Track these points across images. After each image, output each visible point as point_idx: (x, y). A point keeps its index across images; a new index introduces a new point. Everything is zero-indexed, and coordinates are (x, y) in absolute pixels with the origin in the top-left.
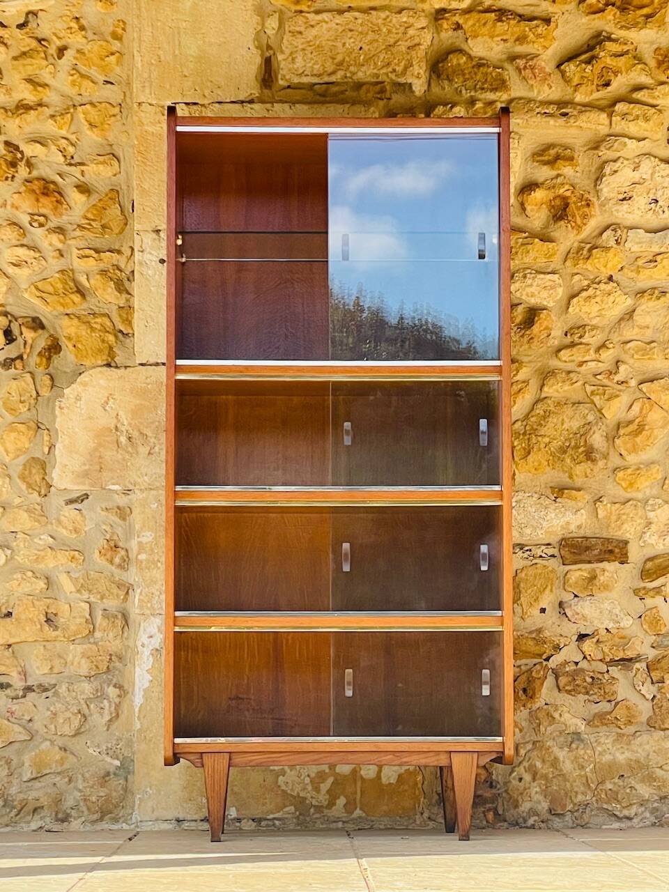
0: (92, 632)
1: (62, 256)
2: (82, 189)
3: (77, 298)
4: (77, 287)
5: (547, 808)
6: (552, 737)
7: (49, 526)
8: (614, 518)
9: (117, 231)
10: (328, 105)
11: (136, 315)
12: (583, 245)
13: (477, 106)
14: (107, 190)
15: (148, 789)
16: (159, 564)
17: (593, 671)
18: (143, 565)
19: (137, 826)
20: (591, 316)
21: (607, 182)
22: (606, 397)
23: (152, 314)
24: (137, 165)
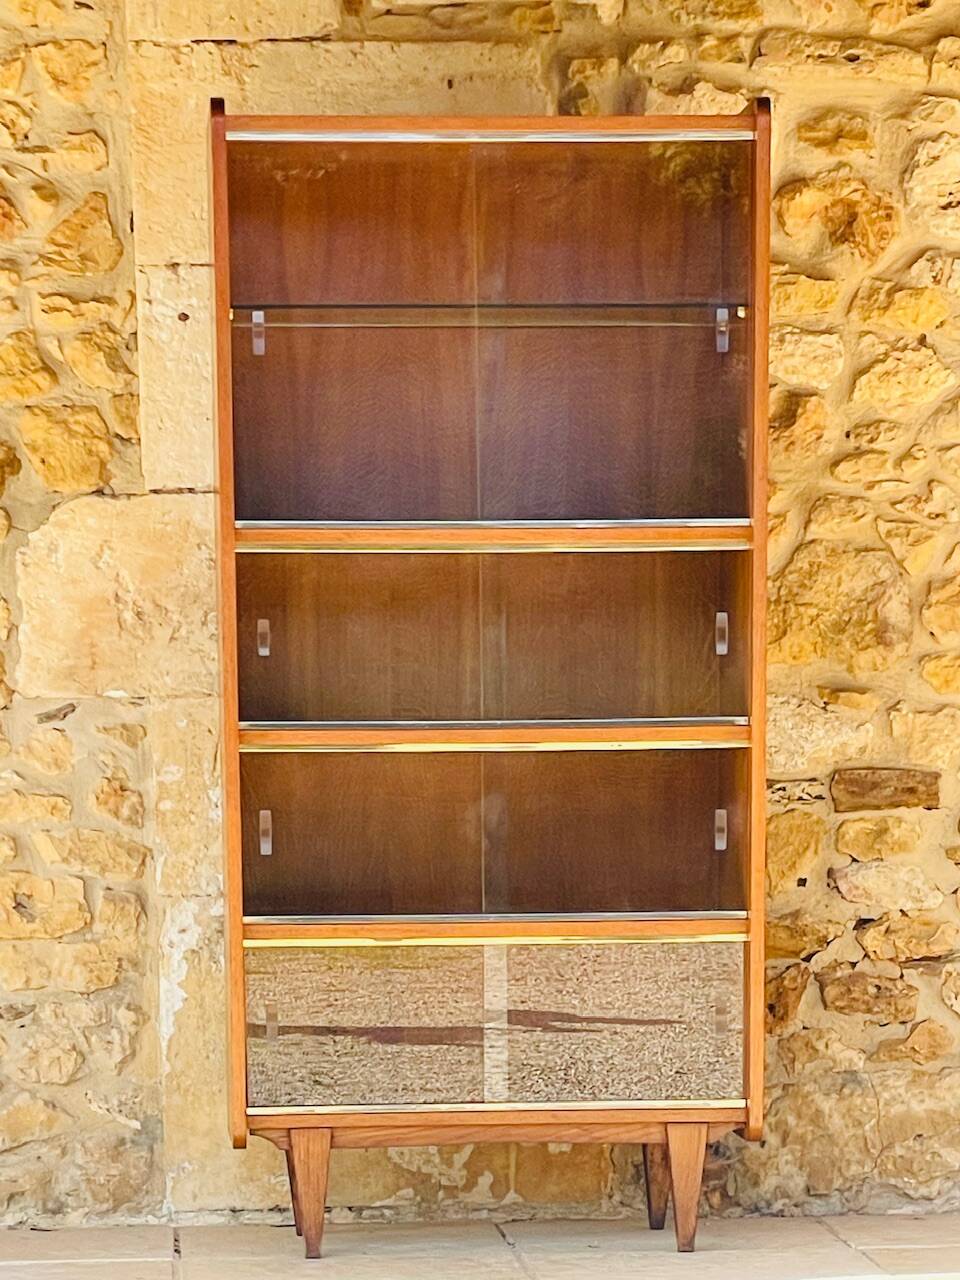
0: (88, 925)
1: (16, 308)
2: (44, 191)
3: (43, 379)
4: (44, 363)
5: (802, 1185)
6: (813, 1078)
7: (14, 757)
8: (918, 736)
9: (107, 267)
10: (456, 44)
11: (142, 409)
12: (878, 283)
13: (706, 45)
14: (86, 193)
15: (186, 1164)
16: (193, 818)
17: (879, 977)
18: (168, 820)
19: (171, 1220)
20: (888, 405)
21: (921, 176)
22: (911, 539)
23: (169, 406)
24: (138, 152)
